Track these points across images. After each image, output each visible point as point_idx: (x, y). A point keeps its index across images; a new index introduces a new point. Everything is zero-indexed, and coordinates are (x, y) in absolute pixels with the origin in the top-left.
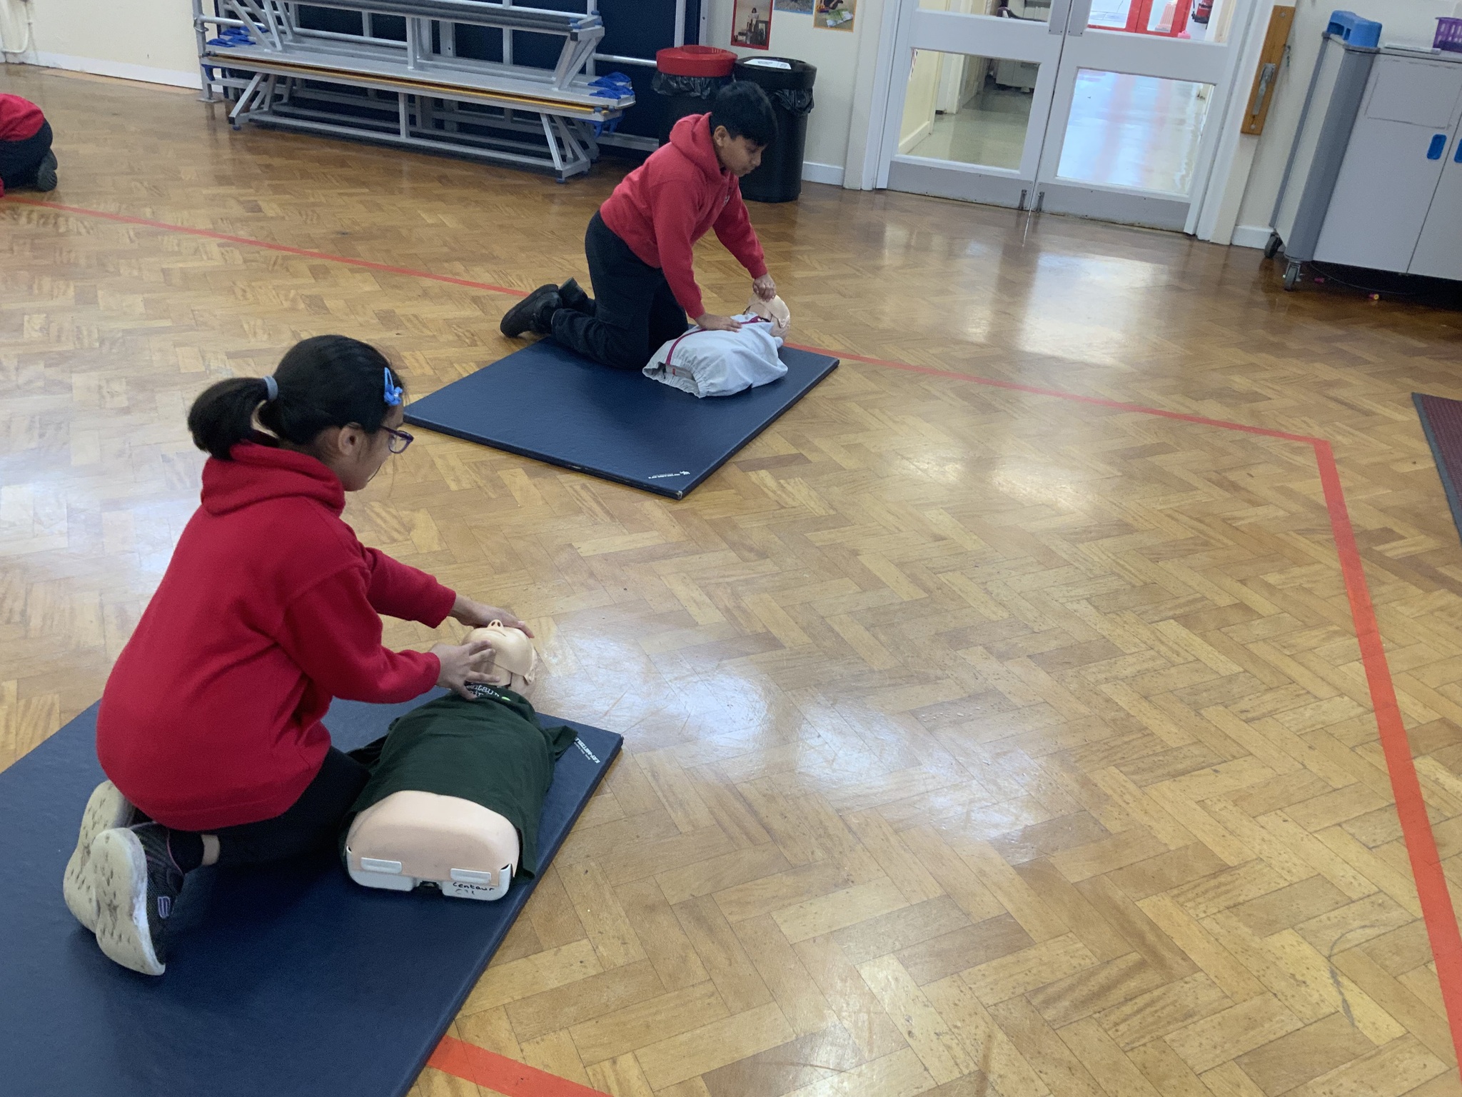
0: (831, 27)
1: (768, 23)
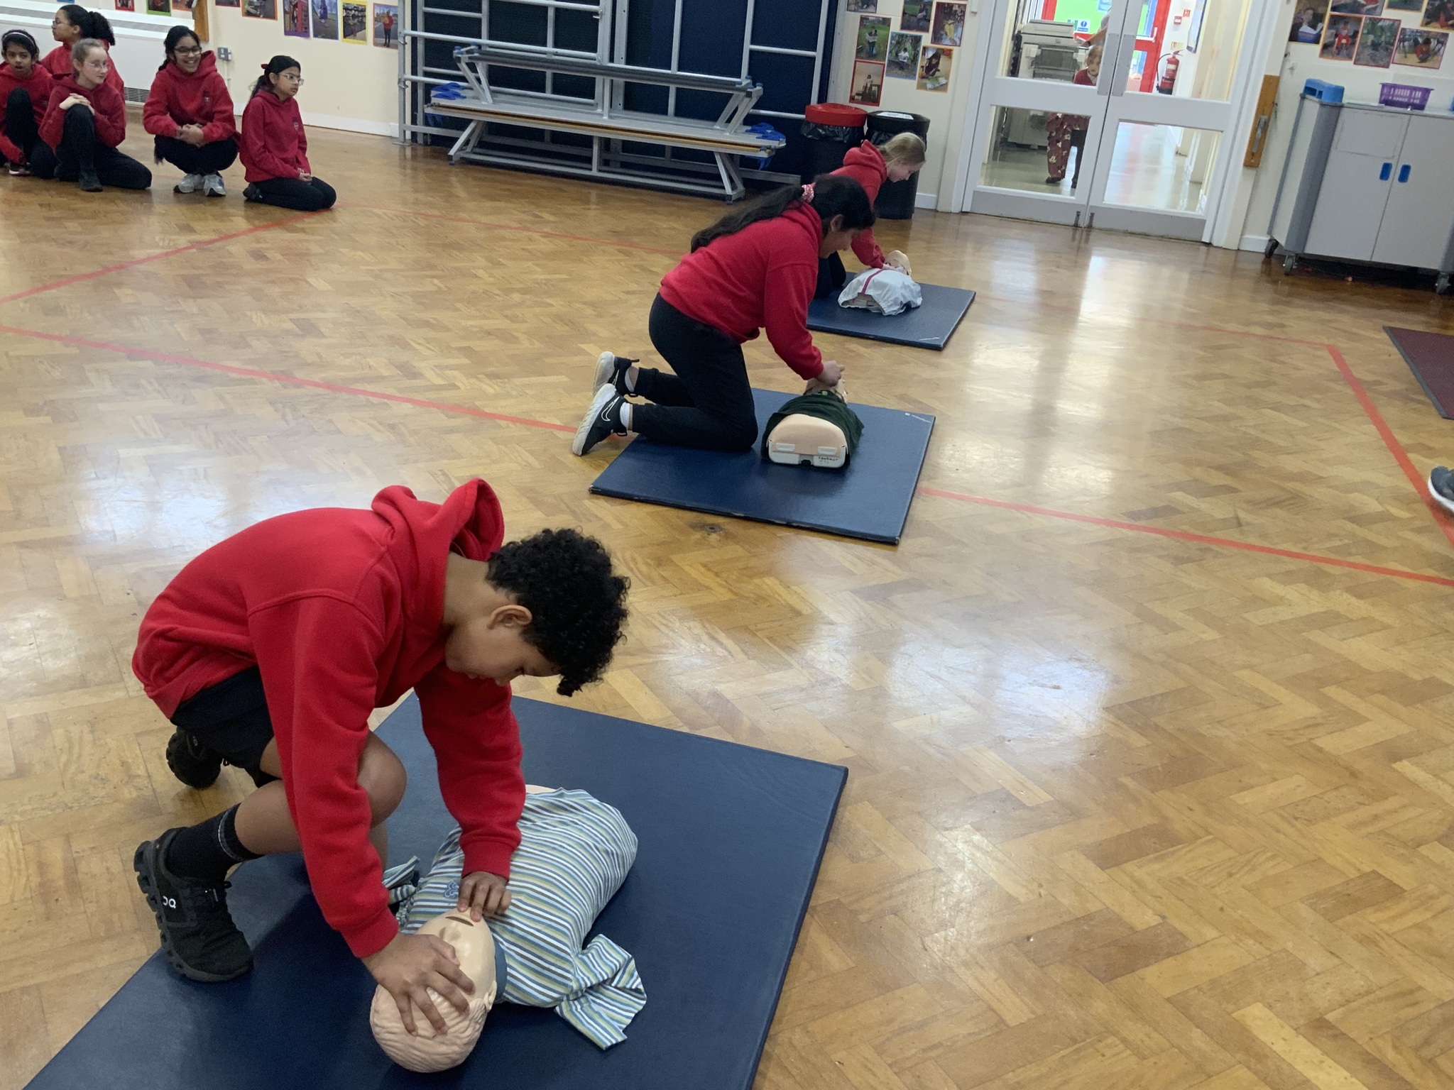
0: (931, 89)
1: (880, 87)
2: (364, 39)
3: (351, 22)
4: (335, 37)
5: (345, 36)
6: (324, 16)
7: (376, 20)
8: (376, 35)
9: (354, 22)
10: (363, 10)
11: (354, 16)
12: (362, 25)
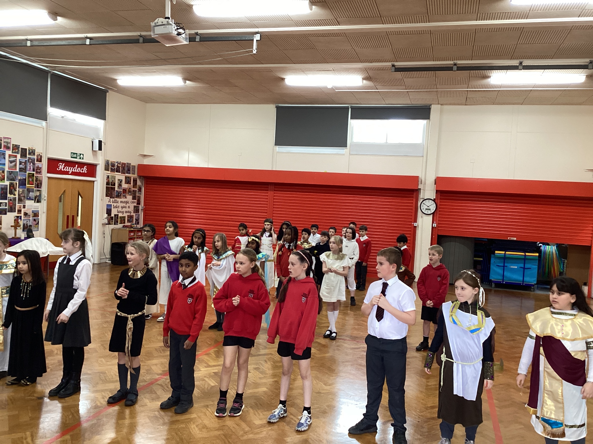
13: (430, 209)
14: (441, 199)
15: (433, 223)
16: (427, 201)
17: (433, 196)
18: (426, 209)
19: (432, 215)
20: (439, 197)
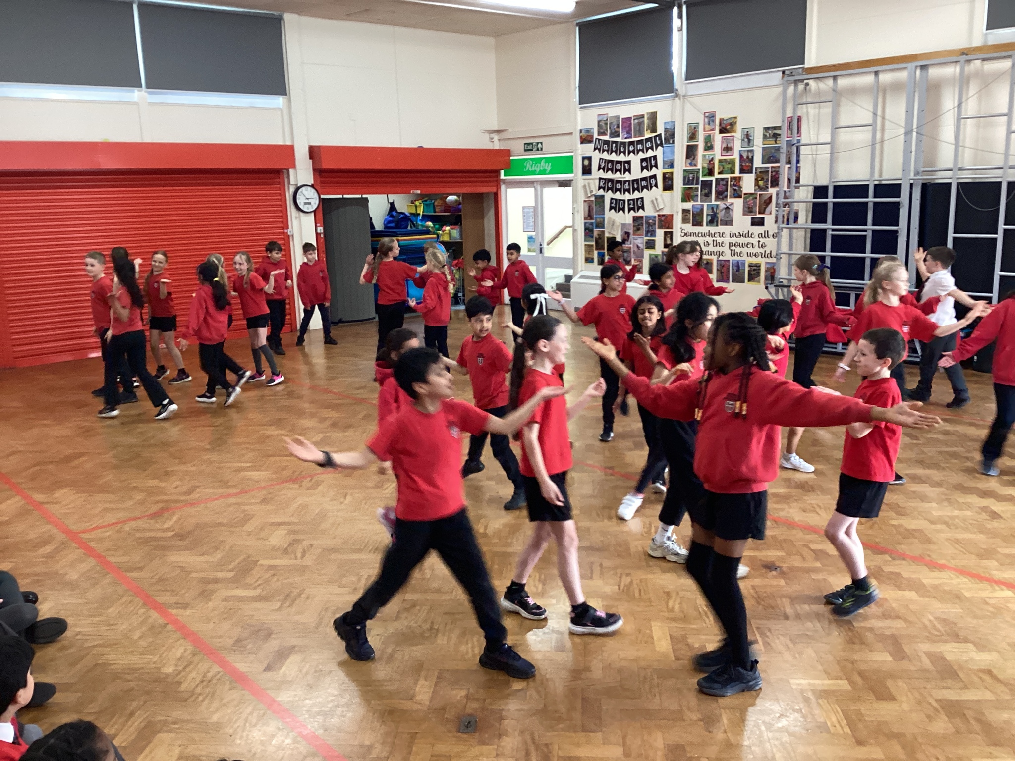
2: (759, 282)
3: (752, 273)
4: (743, 282)
5: (749, 280)
6: (738, 271)
7: (766, 271)
8: (766, 279)
9: (754, 274)
10: (760, 266)
11: (754, 270)
12: (758, 274)
13: (310, 203)
14: (322, 183)
15: (316, 227)
16: (303, 188)
17: (311, 182)
18: (305, 203)
19: (313, 214)
20: (319, 179)
